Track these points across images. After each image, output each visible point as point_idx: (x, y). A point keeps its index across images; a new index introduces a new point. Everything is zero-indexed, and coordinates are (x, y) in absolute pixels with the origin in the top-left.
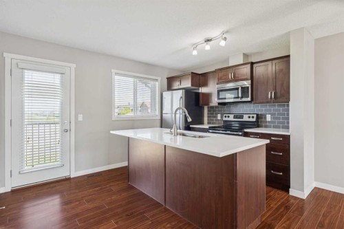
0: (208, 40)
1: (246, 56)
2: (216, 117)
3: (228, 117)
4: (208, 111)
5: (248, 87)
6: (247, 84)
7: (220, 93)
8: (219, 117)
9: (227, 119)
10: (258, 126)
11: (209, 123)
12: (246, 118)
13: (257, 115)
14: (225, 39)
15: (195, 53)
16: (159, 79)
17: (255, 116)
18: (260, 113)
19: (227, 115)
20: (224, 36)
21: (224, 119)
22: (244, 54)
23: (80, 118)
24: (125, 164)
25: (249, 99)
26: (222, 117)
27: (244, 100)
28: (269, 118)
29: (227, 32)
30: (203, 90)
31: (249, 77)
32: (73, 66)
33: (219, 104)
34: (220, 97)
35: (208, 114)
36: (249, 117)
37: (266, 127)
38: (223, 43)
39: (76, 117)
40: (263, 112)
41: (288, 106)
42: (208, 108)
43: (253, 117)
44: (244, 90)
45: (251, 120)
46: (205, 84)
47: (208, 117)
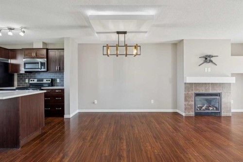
0: (11, 29)
1: (44, 44)
2: (25, 81)
3: (33, 81)
4: (18, 77)
5: (45, 63)
6: (44, 60)
7: (26, 65)
8: (27, 81)
9: (32, 82)
10: (52, 85)
11: (18, 85)
12: (45, 81)
13: (52, 79)
14: (24, 32)
17: (50, 80)
18: (53, 78)
20: (23, 30)
21: (30, 82)
22: (43, 42)
25: (45, 70)
26: (29, 81)
27: (43, 70)
28: (58, 81)
29: (25, 28)
31: (45, 57)
33: (26, 72)
34: (26, 67)
35: (18, 79)
36: (47, 80)
37: (57, 86)
38: (22, 34)
40: (55, 78)
41: (63, 74)
42: (18, 74)
43: (49, 80)
44: (42, 64)
45: (48, 82)
46: (14, 57)
47: (18, 81)
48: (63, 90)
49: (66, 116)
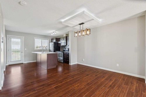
3: (64, 49)
14: (56, 32)
15: (52, 34)
16: (49, 39)
17: (68, 49)
22: (66, 34)
23: (26, 49)
24: (36, 61)
25: (66, 45)
30: (59, 42)
32: (24, 37)
38: (55, 33)
39: (25, 49)
46: (59, 41)
48: (69, 53)
49: (70, 64)
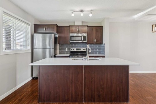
0: (82, 11)
2: (65, 50)
4: (60, 47)
5: (86, 36)
7: (72, 38)
8: (67, 50)
11: (60, 53)
14: (91, 13)
15: (73, 15)
16: (31, 24)
19: (72, 49)
31: (86, 32)
34: (72, 40)
36: (83, 50)
42: (60, 45)
44: (84, 37)
47: (60, 50)
